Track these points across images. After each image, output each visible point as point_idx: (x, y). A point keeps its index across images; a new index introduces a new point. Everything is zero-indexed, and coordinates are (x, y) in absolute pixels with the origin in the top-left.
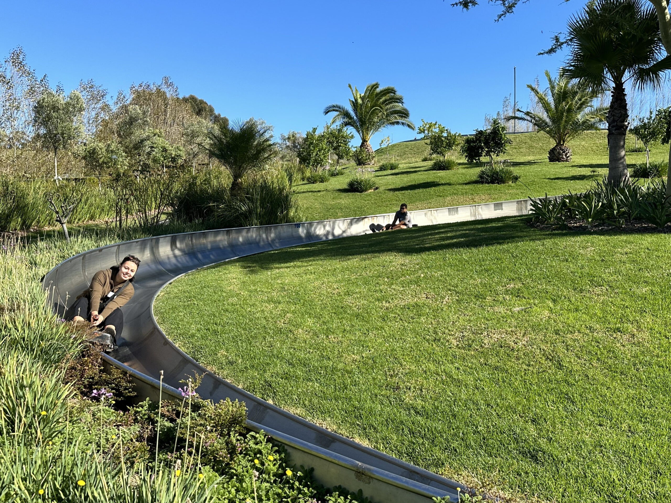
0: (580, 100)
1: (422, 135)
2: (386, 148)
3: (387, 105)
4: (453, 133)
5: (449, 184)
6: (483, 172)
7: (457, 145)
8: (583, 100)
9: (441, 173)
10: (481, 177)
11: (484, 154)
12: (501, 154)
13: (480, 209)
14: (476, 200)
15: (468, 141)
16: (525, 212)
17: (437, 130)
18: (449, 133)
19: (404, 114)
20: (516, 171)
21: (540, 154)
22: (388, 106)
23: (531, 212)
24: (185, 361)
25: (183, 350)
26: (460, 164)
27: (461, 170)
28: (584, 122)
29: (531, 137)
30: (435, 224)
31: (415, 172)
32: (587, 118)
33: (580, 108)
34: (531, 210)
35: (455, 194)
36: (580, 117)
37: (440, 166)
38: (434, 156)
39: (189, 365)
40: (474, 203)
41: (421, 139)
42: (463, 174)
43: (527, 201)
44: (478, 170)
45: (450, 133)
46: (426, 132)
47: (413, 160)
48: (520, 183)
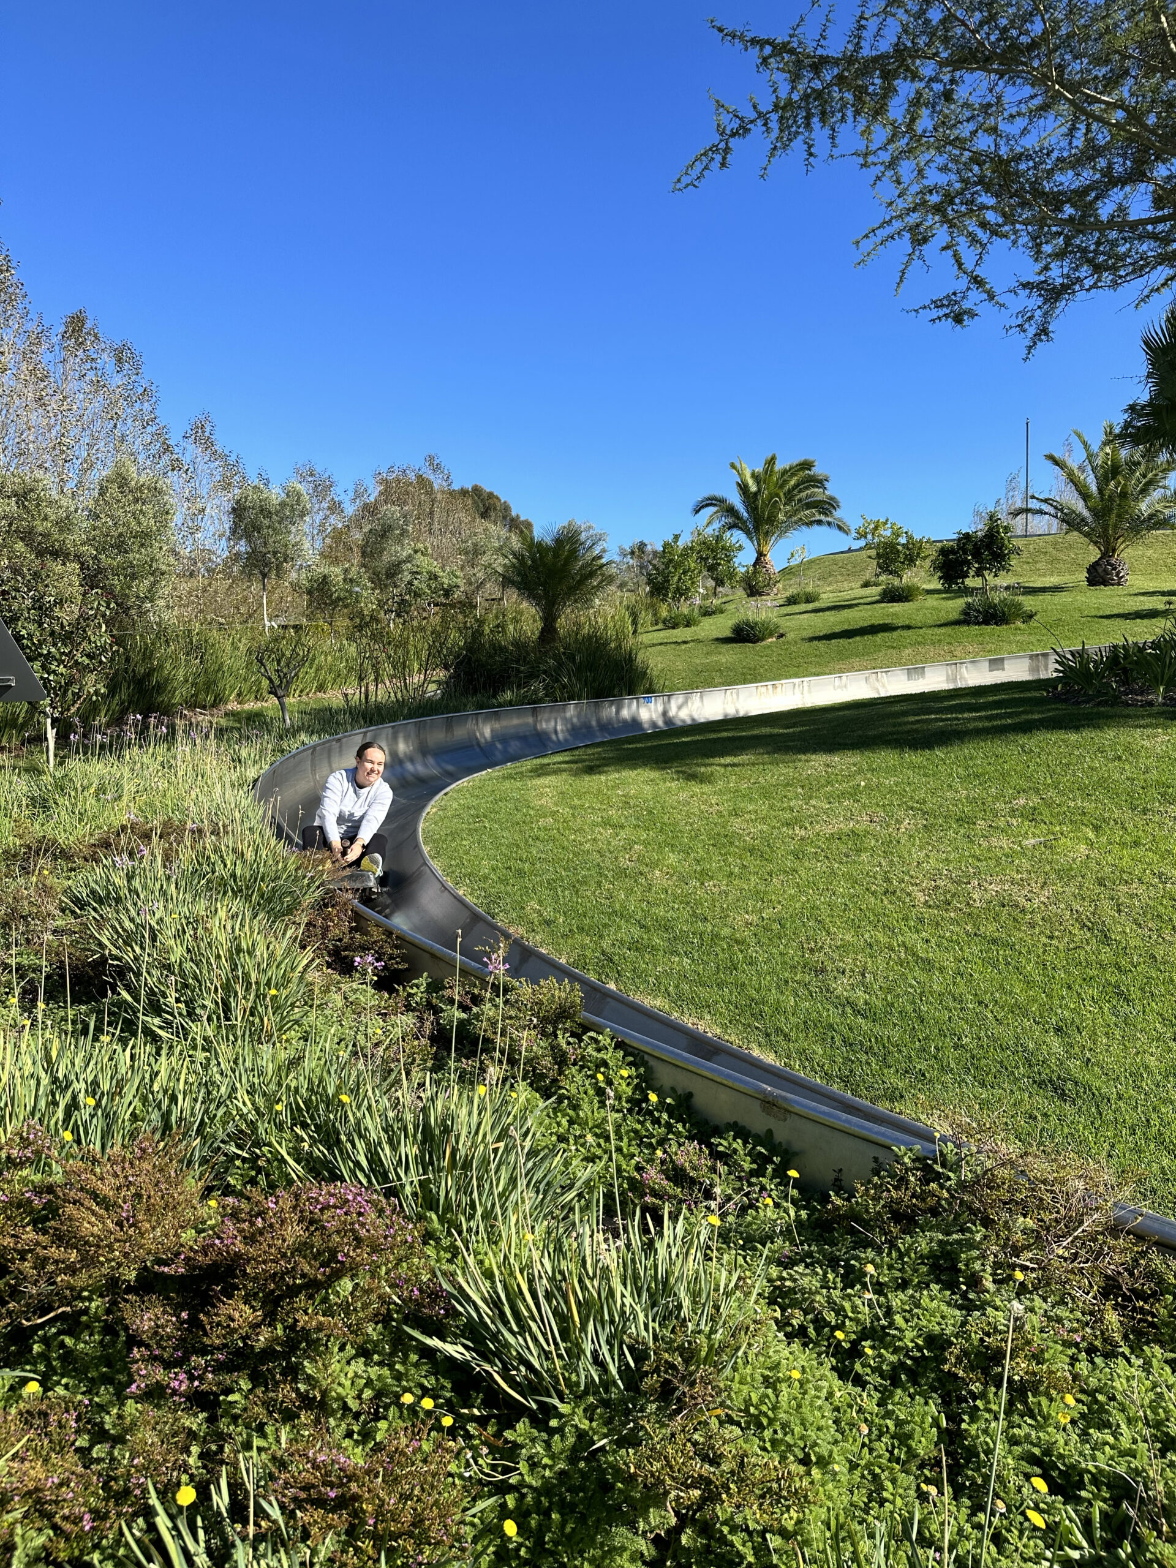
0: (1144, 477)
1: (862, 543)
2: (799, 566)
3: (800, 491)
4: (917, 537)
5: (909, 627)
6: (970, 606)
7: (925, 558)
8: (1150, 476)
9: (896, 607)
10: (966, 613)
11: (972, 573)
12: (1002, 573)
13: (964, 670)
14: (956, 653)
15: (944, 551)
16: (1043, 675)
17: (888, 533)
18: (910, 537)
19: (827, 506)
20: (1029, 603)
21: (1072, 573)
22: (803, 494)
23: (1055, 675)
24: (476, 918)
25: (470, 900)
26: (929, 592)
27: (932, 601)
29: (1055, 543)
30: (883, 695)
31: (850, 606)
33: (1144, 492)
34: (1057, 670)
35: (919, 643)
36: (1144, 507)
37: (892, 596)
38: (883, 578)
39: (480, 926)
40: (952, 660)
41: (861, 549)
42: (934, 609)
43: (1045, 655)
44: (960, 603)
46: (870, 536)
47: (846, 586)
48: (1036, 624)
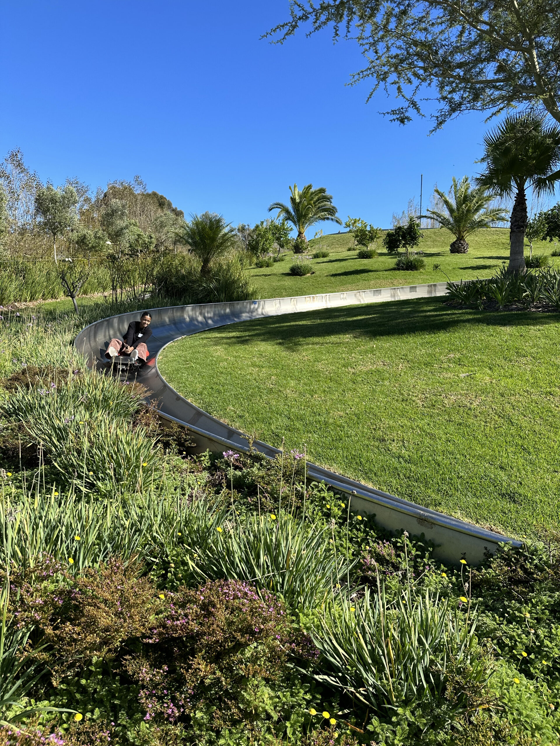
0: (477, 203)
1: (348, 229)
2: (319, 239)
3: (319, 203)
4: (375, 228)
6: (399, 261)
7: (379, 238)
8: (480, 202)
9: (365, 261)
10: (398, 264)
11: (401, 246)
12: (415, 246)
13: (398, 292)
14: (395, 284)
15: (389, 235)
16: (434, 294)
17: (360, 225)
18: (371, 228)
19: (332, 211)
20: (426, 260)
21: (443, 247)
22: (320, 205)
23: (445, 294)
24: (200, 414)
25: (196, 405)
26: (382, 254)
27: (383, 259)
28: (479, 222)
29: (435, 233)
30: (362, 303)
31: (347, 260)
32: (483, 218)
33: (477, 210)
34: (446, 292)
35: (377, 279)
36: (476, 217)
37: (363, 255)
38: (359, 247)
40: (393, 287)
41: (347, 232)
42: (383, 262)
43: (435, 285)
44: (396, 260)
45: (373, 228)
46: (351, 227)
47: (340, 250)
48: (429, 270)
